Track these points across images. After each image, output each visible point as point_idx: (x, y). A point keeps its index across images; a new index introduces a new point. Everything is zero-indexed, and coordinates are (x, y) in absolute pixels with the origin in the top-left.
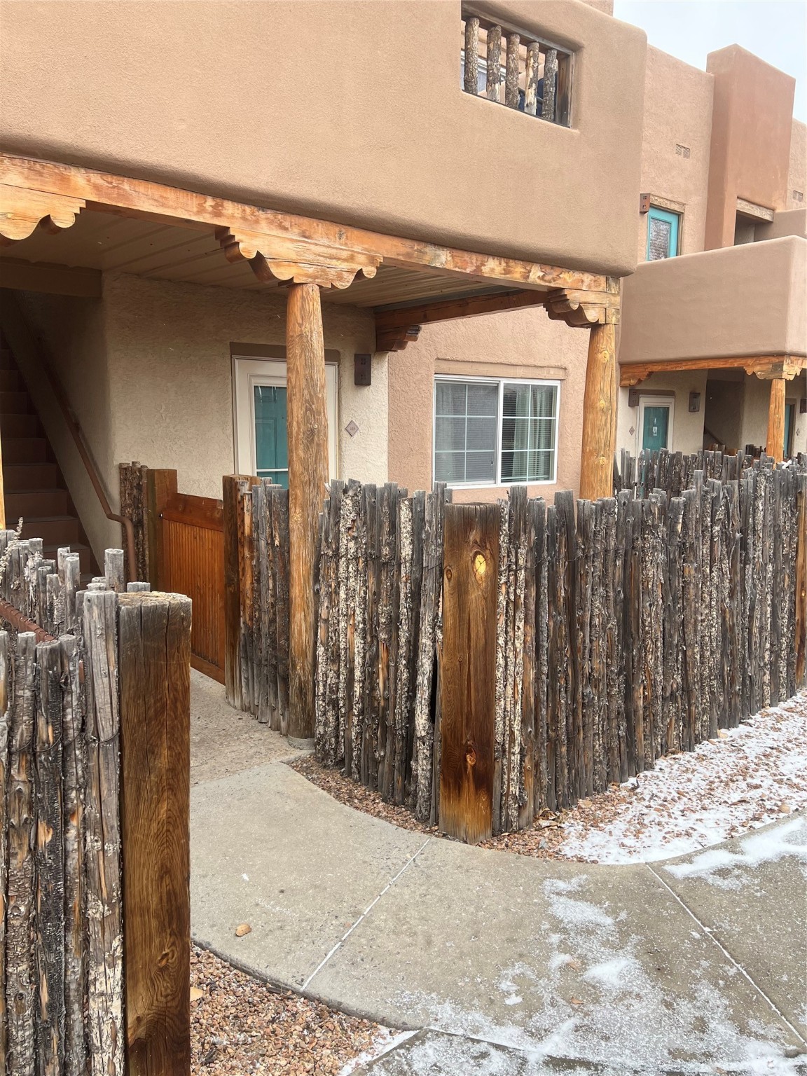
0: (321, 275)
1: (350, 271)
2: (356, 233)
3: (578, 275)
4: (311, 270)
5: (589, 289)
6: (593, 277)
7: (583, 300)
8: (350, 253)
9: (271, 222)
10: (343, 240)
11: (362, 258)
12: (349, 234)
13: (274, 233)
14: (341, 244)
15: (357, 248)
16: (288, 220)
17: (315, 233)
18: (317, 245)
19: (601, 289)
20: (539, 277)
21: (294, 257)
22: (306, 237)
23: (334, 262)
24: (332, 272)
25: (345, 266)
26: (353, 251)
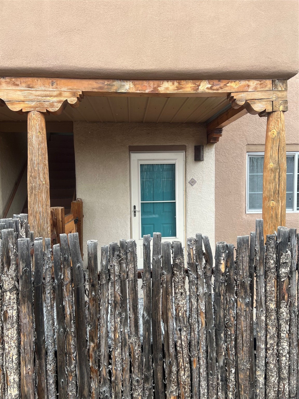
0: (39, 106)
1: (59, 102)
2: (63, 81)
3: (243, 83)
4: (33, 104)
5: (255, 90)
6: (259, 82)
7: (249, 98)
8: (59, 92)
9: (8, 83)
10: (55, 86)
11: (67, 94)
12: (58, 82)
13: (10, 88)
14: (53, 88)
15: (64, 89)
16: (18, 81)
17: (36, 84)
18: (37, 91)
19: (267, 89)
20: (208, 88)
21: (22, 98)
22: (30, 88)
23: (48, 98)
24: (47, 103)
25: (55, 99)
26: (61, 91)
